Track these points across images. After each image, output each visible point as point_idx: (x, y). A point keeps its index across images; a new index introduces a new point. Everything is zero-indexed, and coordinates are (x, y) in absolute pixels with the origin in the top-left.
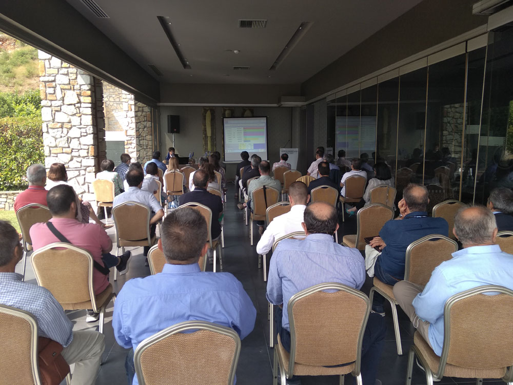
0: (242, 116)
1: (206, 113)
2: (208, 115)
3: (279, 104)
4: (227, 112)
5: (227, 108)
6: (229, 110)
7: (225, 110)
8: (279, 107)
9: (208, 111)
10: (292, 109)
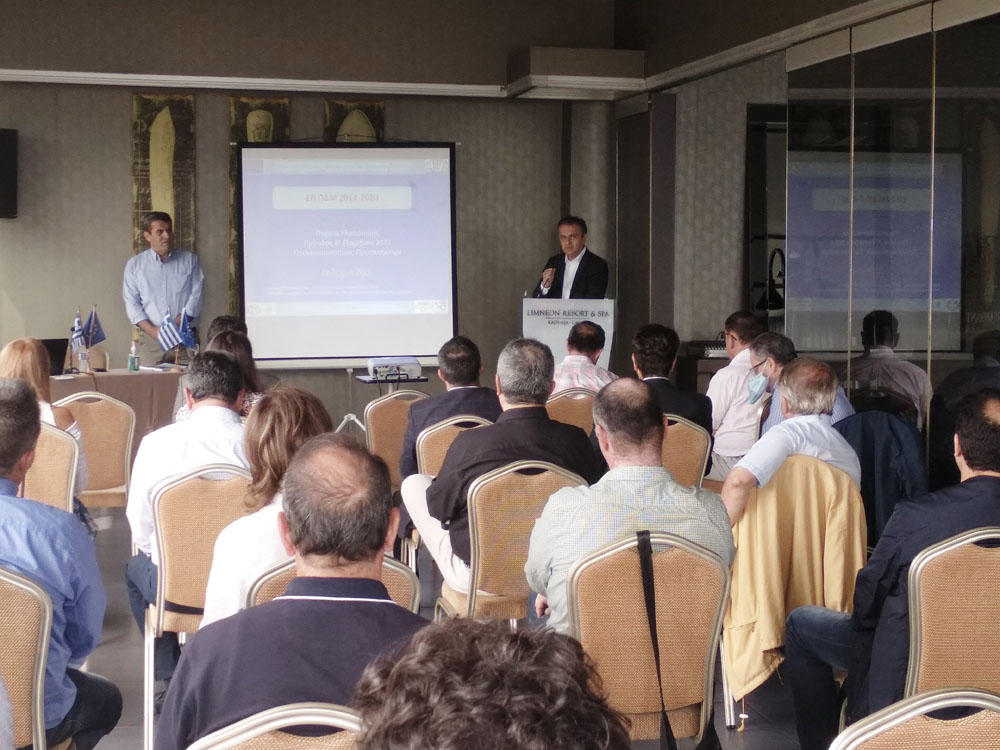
0: (330, 140)
1: (150, 123)
2: (162, 130)
3: (515, 87)
4: (255, 121)
5: (257, 102)
6: (264, 107)
7: (244, 111)
8: (512, 99)
9: (159, 110)
10: (566, 112)
